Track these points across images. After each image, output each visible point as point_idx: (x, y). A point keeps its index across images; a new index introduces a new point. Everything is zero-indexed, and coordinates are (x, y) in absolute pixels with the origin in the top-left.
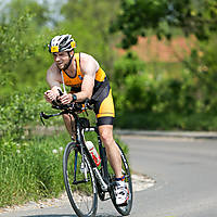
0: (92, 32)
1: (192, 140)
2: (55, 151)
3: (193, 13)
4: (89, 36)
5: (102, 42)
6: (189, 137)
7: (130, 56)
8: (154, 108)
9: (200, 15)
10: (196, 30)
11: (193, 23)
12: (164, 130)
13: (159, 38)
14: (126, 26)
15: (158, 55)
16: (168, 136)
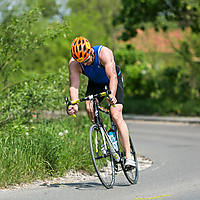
0: (95, 24)
1: (187, 124)
2: (60, 134)
3: (189, 8)
4: (93, 28)
5: (105, 34)
6: (184, 122)
7: (129, 47)
8: (153, 95)
9: (195, 9)
10: (192, 23)
11: (188, 17)
12: (161, 115)
13: (157, 30)
14: (126, 19)
15: (155, 46)
16: (165, 121)
